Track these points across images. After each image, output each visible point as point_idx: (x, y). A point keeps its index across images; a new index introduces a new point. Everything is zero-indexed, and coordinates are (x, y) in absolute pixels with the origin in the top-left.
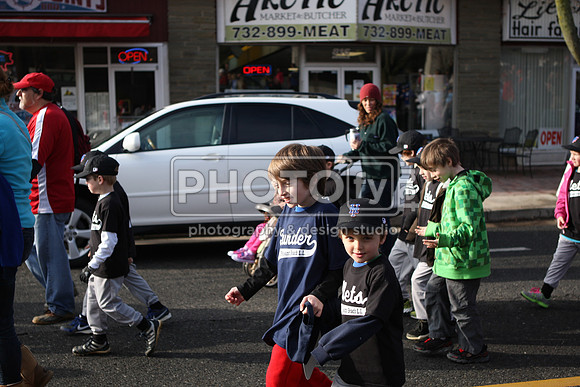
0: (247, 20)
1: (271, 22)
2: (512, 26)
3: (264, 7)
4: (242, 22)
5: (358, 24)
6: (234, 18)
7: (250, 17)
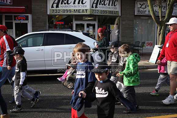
0: (56, 8)
1: (64, 8)
2: (138, 10)
3: (62, 4)
5: (90, 9)
6: (52, 7)
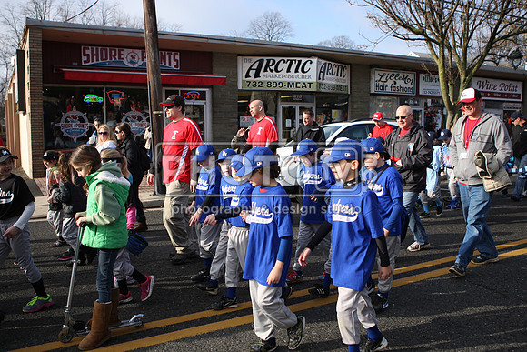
0: (255, 77)
1: (269, 79)
2: (375, 85)
3: (266, 70)
4: (252, 78)
5: (316, 82)
6: (247, 76)
7: (257, 75)
